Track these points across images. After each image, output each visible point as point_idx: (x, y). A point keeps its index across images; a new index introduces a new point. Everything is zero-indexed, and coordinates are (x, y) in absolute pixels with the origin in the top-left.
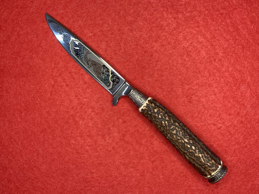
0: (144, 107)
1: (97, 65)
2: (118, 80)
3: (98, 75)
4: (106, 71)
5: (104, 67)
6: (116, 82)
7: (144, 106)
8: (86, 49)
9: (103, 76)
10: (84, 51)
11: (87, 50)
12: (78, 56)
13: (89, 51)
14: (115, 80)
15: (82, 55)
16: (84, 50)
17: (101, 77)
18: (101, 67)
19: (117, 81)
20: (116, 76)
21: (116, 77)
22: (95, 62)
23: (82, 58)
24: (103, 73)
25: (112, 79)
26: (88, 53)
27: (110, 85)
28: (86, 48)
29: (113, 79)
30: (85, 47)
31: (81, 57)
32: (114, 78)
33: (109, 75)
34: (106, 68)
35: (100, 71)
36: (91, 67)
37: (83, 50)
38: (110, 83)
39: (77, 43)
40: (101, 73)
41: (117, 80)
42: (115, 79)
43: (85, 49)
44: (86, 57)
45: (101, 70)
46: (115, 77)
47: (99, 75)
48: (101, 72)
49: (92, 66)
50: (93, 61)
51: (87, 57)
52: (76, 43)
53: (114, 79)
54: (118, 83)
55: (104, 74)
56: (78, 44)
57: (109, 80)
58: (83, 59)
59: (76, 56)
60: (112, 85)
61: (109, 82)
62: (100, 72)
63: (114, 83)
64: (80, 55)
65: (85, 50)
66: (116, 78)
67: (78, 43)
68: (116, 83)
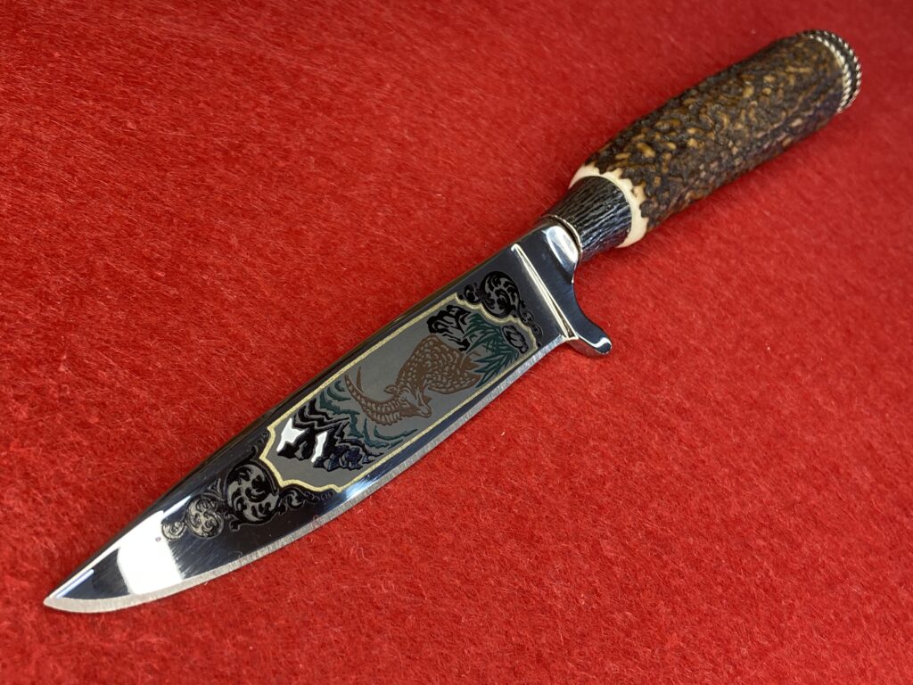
0: (636, 196)
1: (425, 360)
2: (503, 280)
3: (471, 376)
4: (459, 327)
5: (440, 327)
6: (509, 295)
7: (633, 191)
8: (335, 391)
9: (476, 353)
10: (343, 406)
11: (342, 385)
12: (361, 452)
13: (346, 377)
14: (501, 296)
15: (360, 428)
16: (335, 403)
17: (482, 365)
18: (436, 344)
19: (506, 289)
20: (487, 285)
21: (492, 289)
22: (405, 369)
23: (376, 432)
24: (466, 343)
25: (497, 310)
26: (354, 385)
27: (519, 333)
28: (329, 389)
29: (496, 305)
30: (322, 394)
31: (373, 438)
32: (494, 296)
33: (478, 316)
34: (446, 318)
35: (455, 358)
36: (427, 400)
37: (337, 411)
38: (513, 327)
39: (291, 434)
40: (462, 356)
41: (501, 287)
42: (498, 293)
43: (335, 397)
44: (374, 405)
45: (452, 350)
46: (487, 290)
47: (472, 371)
48: (457, 356)
49: (427, 392)
50: (401, 373)
51: (377, 404)
52: (292, 441)
53: (499, 301)
54: (514, 285)
55: (468, 338)
56: (299, 432)
57: (499, 327)
58: (383, 431)
59: (359, 468)
60: (522, 320)
61: (509, 333)
62: (459, 360)
63: (514, 306)
64: (362, 440)
65: (340, 399)
66: (496, 288)
67: (296, 426)
68: (517, 300)
